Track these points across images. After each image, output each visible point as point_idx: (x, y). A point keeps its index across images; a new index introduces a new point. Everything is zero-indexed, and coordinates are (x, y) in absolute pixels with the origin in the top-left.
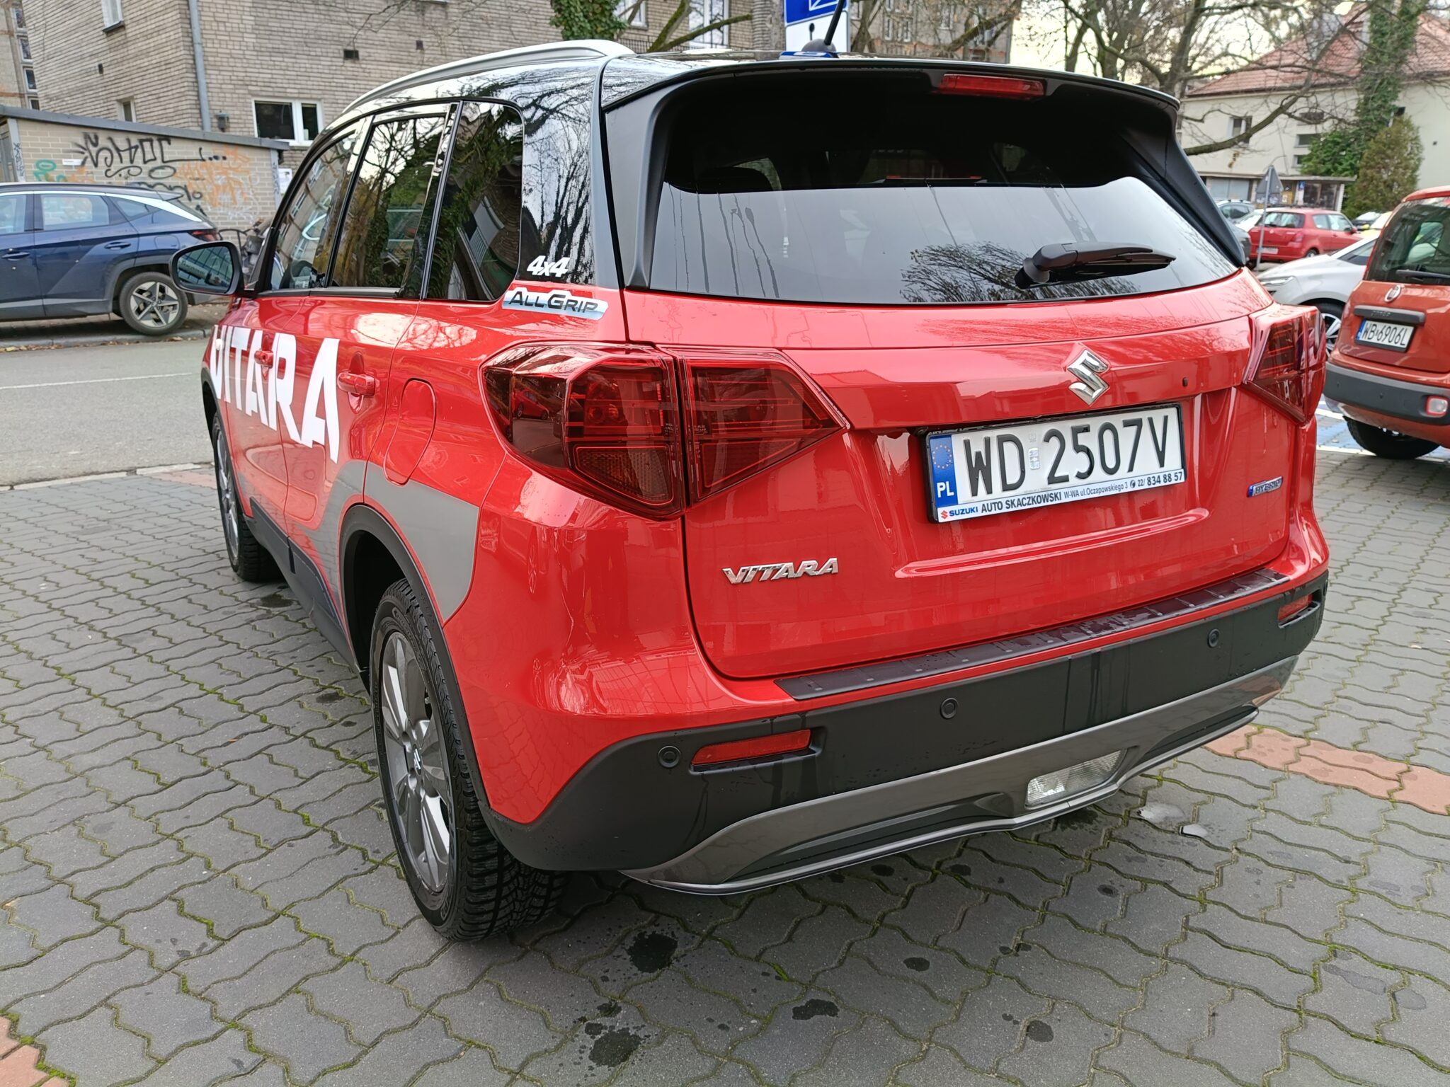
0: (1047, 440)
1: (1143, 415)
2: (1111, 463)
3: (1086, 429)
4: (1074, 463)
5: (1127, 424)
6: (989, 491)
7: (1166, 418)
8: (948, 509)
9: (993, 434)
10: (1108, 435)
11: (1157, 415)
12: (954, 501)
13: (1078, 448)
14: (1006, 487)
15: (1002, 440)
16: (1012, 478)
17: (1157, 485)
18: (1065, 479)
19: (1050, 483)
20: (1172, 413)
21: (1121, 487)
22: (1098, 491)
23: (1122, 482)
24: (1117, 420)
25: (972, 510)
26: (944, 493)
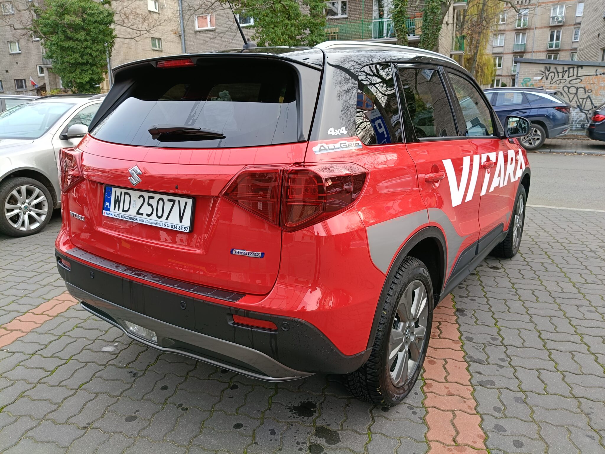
0: (139, 198)
1: (177, 199)
2: (160, 214)
3: (153, 198)
4: (146, 209)
5: (169, 200)
6: (119, 210)
7: (186, 203)
8: (106, 211)
9: (124, 191)
10: (161, 202)
11: (183, 200)
12: (109, 210)
13: (149, 204)
14: (124, 211)
15: (126, 193)
16: (126, 208)
17: (175, 229)
18: (142, 214)
19: (137, 214)
20: (190, 201)
21: (160, 224)
22: (151, 223)
23: (161, 223)
24: (166, 198)
25: (111, 214)
26: (107, 206)
